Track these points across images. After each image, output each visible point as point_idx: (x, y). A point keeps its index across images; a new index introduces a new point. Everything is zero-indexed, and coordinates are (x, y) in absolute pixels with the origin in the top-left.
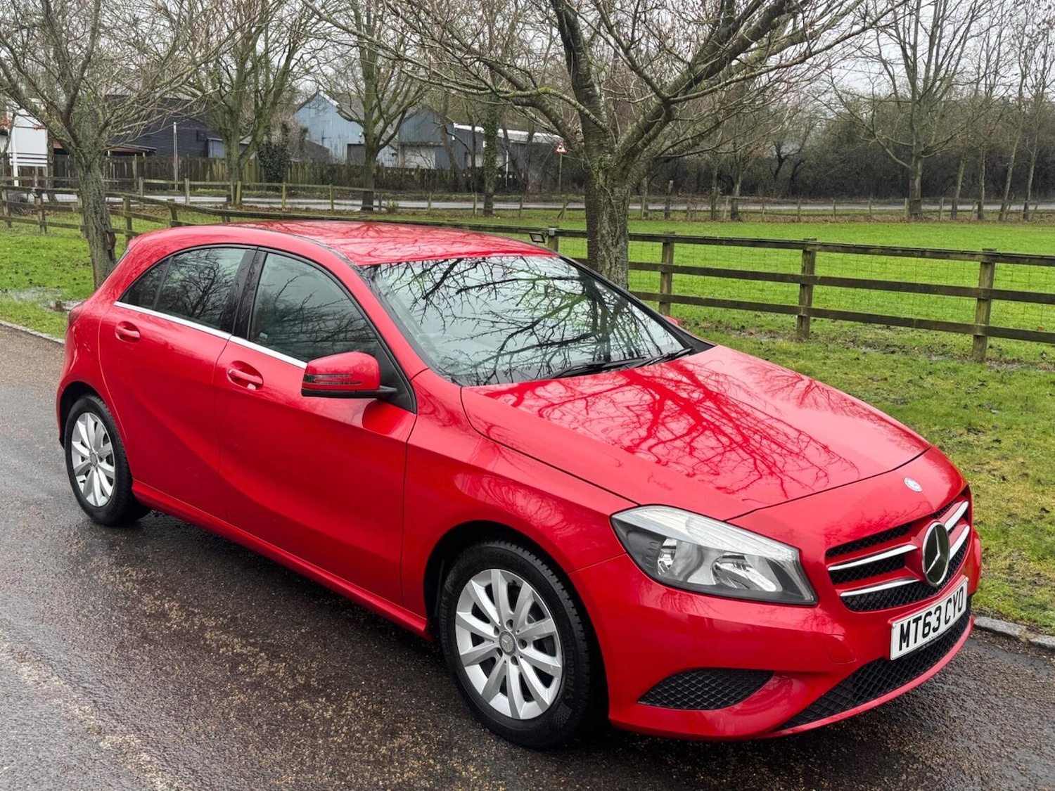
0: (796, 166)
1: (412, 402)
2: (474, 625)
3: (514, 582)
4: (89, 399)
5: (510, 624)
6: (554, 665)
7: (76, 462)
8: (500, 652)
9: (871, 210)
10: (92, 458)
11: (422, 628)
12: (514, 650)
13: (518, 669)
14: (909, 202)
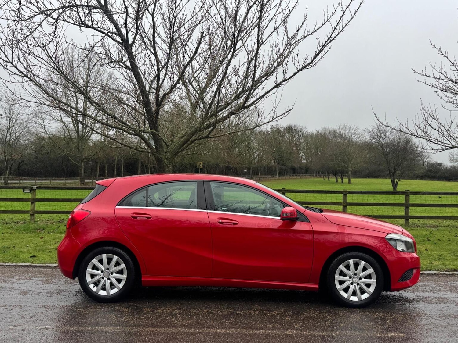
0: (20, 164)
1: (306, 220)
2: (343, 278)
3: (357, 262)
4: (107, 248)
5: (356, 274)
6: (373, 281)
7: (89, 279)
8: (352, 284)
9: (65, 182)
10: (105, 274)
11: (317, 286)
12: (358, 281)
13: (359, 286)
14: (80, 179)
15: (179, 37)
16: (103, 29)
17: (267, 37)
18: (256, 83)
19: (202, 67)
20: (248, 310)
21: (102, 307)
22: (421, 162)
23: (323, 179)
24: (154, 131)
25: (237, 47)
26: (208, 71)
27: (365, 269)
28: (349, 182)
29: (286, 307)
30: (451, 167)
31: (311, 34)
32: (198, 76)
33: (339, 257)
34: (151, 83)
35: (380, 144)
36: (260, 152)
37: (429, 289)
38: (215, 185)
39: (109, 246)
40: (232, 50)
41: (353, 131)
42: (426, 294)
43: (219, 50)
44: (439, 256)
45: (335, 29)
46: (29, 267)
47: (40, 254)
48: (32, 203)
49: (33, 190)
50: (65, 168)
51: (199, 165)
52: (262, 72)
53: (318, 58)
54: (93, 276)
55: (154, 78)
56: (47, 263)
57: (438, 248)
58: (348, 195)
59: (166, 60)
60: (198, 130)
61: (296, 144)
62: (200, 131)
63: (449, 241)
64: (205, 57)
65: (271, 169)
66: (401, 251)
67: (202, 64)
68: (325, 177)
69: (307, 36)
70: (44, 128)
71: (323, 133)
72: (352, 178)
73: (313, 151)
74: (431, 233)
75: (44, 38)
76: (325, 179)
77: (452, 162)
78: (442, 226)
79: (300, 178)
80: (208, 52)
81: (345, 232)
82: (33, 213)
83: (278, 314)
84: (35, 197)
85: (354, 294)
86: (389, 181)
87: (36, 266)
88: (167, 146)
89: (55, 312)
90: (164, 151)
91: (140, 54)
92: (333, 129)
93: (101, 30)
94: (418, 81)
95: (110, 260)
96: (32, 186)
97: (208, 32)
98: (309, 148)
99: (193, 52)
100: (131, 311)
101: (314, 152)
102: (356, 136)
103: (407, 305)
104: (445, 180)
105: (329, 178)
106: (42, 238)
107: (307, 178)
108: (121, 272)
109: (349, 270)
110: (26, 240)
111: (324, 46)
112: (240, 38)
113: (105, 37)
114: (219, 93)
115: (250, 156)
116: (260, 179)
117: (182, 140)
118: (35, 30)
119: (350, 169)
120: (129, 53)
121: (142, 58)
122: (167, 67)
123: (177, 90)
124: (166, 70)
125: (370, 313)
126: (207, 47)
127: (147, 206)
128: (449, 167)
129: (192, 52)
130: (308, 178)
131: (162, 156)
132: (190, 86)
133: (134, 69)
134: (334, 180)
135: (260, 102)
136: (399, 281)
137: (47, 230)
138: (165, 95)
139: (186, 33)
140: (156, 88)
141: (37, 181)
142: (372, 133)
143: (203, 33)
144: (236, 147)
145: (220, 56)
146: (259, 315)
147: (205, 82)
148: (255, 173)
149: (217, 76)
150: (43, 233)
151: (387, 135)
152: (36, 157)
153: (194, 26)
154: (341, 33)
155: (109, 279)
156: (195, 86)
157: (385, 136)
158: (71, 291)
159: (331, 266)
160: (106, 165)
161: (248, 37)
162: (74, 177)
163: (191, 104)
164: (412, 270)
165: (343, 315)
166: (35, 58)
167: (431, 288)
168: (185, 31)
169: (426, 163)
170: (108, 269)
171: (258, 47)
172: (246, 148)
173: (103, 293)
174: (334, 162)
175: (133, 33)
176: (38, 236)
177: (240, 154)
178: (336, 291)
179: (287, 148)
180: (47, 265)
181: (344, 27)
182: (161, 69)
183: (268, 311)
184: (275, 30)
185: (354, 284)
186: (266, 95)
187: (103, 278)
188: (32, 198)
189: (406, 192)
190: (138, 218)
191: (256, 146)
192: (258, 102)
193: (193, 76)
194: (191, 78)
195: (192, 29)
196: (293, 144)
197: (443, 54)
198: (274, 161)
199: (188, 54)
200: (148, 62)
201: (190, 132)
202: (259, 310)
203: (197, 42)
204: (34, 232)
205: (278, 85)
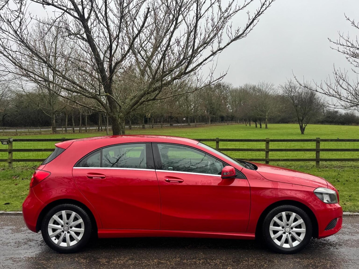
0: (4, 116)
1: (243, 177)
2: (276, 228)
3: (288, 214)
4: (65, 205)
5: (288, 225)
6: (303, 230)
7: (50, 233)
8: (284, 233)
9: (41, 131)
10: (65, 228)
11: (254, 236)
12: (290, 230)
13: (290, 235)
14: (52, 128)
15: (129, 11)
16: (62, 6)
17: (205, 11)
18: (195, 52)
19: (148, 38)
20: (193, 259)
21: (63, 258)
22: (322, 110)
23: (245, 125)
24: (109, 95)
25: (179, 21)
26: (153, 41)
27: (295, 220)
28: (266, 127)
29: (227, 255)
30: (345, 114)
31: (241, 9)
32: (146, 46)
33: (273, 210)
34: (105, 53)
35: (291, 97)
36: (196, 105)
37: (348, 231)
38: (162, 147)
39: (67, 203)
40: (174, 23)
41: (269, 87)
42: (346, 237)
43: (163, 23)
44: (350, 196)
45: (263, 4)
46: (2, 215)
47: (13, 201)
48: (10, 153)
49: (10, 142)
50: (40, 119)
51: (148, 116)
52: (200, 42)
53: (249, 29)
54: (54, 230)
55: (108, 48)
56: (18, 211)
57: (346, 189)
58: (270, 143)
59: (118, 33)
60: (146, 93)
61: (224, 98)
62: (148, 93)
63: (355, 181)
64: (151, 29)
65: (204, 117)
66: (328, 203)
67: (149, 35)
68: (246, 123)
69: (238, 11)
70: (22, 88)
71: (245, 88)
72: (268, 124)
73: (237, 102)
74: (339, 174)
75: (11, 14)
76: (247, 125)
77: (346, 110)
78: (346, 167)
79: (228, 124)
80: (154, 25)
81: (279, 187)
82: (11, 161)
83: (221, 262)
84: (12, 148)
85: (287, 242)
86: (298, 126)
87: (8, 214)
88: (120, 107)
89: (20, 264)
90: (117, 111)
91: (95, 28)
92: (253, 85)
93: (61, 7)
94: (333, 49)
95: (69, 216)
96: (9, 139)
97: (153, 8)
98: (234, 100)
99: (141, 26)
100: (89, 263)
101: (238, 104)
102: (272, 91)
103: (332, 249)
104: (340, 124)
105: (250, 124)
106: (16, 185)
107: (232, 124)
108: (79, 226)
109: (282, 221)
110: (3, 187)
111: (254, 20)
112: (181, 12)
113: (64, 12)
114: (164, 62)
115: (188, 107)
116: (196, 126)
117: (133, 101)
118: (3, 7)
119: (267, 117)
120: (86, 27)
121: (96, 31)
122: (118, 39)
123: (127, 58)
124: (118, 42)
125: (301, 260)
126: (153, 21)
127: (101, 167)
128: (343, 114)
129: (139, 25)
130: (234, 124)
131: (116, 115)
132: (139, 55)
133: (90, 40)
134: (254, 125)
135: (199, 68)
136: (326, 229)
137: (22, 177)
138: (117, 63)
139: (134, 8)
140: (109, 57)
141: (18, 130)
142: (285, 89)
143: (149, 9)
144: (177, 101)
145: (164, 28)
146: (204, 264)
147: (152, 51)
148: (192, 121)
149: (161, 46)
150: (18, 180)
151: (297, 90)
152: (17, 111)
153: (141, 2)
154: (268, 8)
155: (68, 232)
156: (143, 55)
157: (295, 91)
158: (37, 241)
159: (266, 218)
160: (73, 117)
161: (188, 11)
162: (48, 126)
163: (140, 70)
164: (336, 219)
165: (278, 262)
166: (3, 32)
167: (349, 230)
168: (133, 7)
169: (325, 111)
170: (67, 224)
171: (197, 21)
172: (185, 101)
173: (64, 245)
174: (255, 112)
175: (88, 10)
176: (14, 183)
177: (180, 106)
178: (271, 240)
179: (216, 101)
180: (18, 212)
181: (271, 3)
182: (113, 40)
183: (211, 259)
184: (211, 6)
185: (287, 233)
186: (204, 62)
187: (63, 232)
188: (10, 149)
189: (317, 139)
190: (94, 178)
191: (193, 99)
192: (197, 68)
193: (141, 46)
194: (140, 48)
195: (139, 5)
196: (222, 98)
197: (355, 26)
198: (207, 112)
199: (136, 27)
200: (102, 35)
201: (139, 94)
202: (203, 259)
203: (144, 17)
204: (11, 179)
205: (214, 54)
